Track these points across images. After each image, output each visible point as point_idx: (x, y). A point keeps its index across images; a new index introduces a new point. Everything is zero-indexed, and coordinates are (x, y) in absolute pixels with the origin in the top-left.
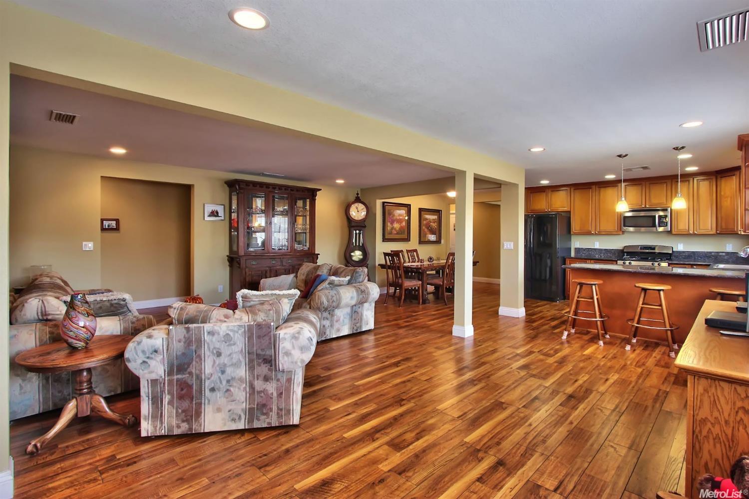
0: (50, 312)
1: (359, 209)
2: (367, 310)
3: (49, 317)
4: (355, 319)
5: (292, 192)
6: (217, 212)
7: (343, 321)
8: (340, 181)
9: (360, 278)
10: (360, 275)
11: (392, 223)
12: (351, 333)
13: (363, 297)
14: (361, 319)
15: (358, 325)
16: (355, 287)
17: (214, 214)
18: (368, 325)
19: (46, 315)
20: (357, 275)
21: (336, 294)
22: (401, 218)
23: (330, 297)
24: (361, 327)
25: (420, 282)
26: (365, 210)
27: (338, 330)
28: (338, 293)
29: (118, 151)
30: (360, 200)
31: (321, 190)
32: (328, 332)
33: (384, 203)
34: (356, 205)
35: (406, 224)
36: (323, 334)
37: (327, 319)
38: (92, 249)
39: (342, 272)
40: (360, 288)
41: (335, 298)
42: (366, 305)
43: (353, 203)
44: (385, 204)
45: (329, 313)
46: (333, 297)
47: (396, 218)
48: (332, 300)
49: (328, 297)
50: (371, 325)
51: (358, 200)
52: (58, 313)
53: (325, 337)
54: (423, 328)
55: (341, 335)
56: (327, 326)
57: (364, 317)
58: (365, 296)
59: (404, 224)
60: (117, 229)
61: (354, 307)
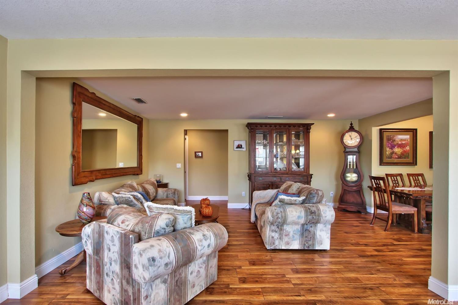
0: (103, 200)
1: (353, 137)
2: (321, 231)
3: (103, 203)
4: (306, 237)
5: (289, 128)
6: (241, 146)
7: (293, 237)
8: (331, 115)
9: (313, 199)
10: (314, 197)
11: (392, 147)
12: (303, 248)
13: (313, 218)
14: (314, 238)
15: (310, 243)
16: (305, 207)
17: (239, 147)
18: (322, 245)
19: (101, 201)
20: (311, 196)
21: (281, 212)
22: (403, 142)
23: (275, 214)
24: (313, 245)
25: (416, 209)
26: (359, 137)
27: (288, 243)
28: (285, 211)
29: (184, 115)
30: (354, 129)
31: (314, 124)
32: (277, 243)
33: (381, 130)
34: (350, 133)
35: (410, 148)
36: (272, 244)
37: (276, 232)
38: (180, 167)
39: (303, 192)
40: (309, 209)
41: (280, 215)
42: (320, 226)
43: (347, 132)
44: (383, 130)
45: (278, 227)
46: (277, 213)
47: (397, 143)
48: (277, 217)
49: (273, 213)
50: (326, 245)
51: (352, 129)
52: (107, 201)
53: (275, 247)
54: (391, 264)
55: (291, 248)
56: (276, 237)
57: (318, 236)
58: (315, 217)
59: (408, 148)
60: (202, 157)
61: (305, 226)
